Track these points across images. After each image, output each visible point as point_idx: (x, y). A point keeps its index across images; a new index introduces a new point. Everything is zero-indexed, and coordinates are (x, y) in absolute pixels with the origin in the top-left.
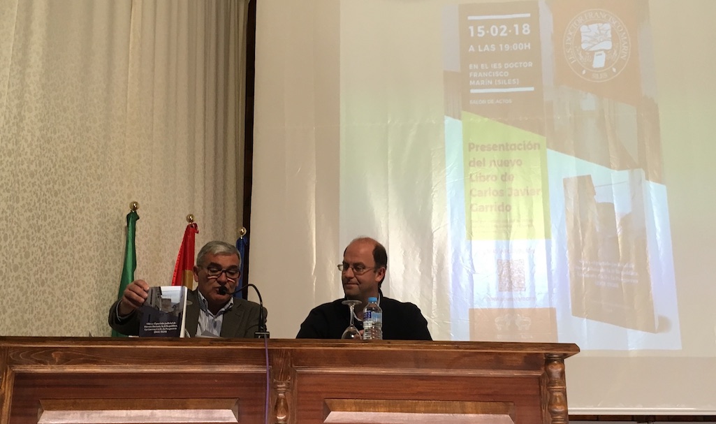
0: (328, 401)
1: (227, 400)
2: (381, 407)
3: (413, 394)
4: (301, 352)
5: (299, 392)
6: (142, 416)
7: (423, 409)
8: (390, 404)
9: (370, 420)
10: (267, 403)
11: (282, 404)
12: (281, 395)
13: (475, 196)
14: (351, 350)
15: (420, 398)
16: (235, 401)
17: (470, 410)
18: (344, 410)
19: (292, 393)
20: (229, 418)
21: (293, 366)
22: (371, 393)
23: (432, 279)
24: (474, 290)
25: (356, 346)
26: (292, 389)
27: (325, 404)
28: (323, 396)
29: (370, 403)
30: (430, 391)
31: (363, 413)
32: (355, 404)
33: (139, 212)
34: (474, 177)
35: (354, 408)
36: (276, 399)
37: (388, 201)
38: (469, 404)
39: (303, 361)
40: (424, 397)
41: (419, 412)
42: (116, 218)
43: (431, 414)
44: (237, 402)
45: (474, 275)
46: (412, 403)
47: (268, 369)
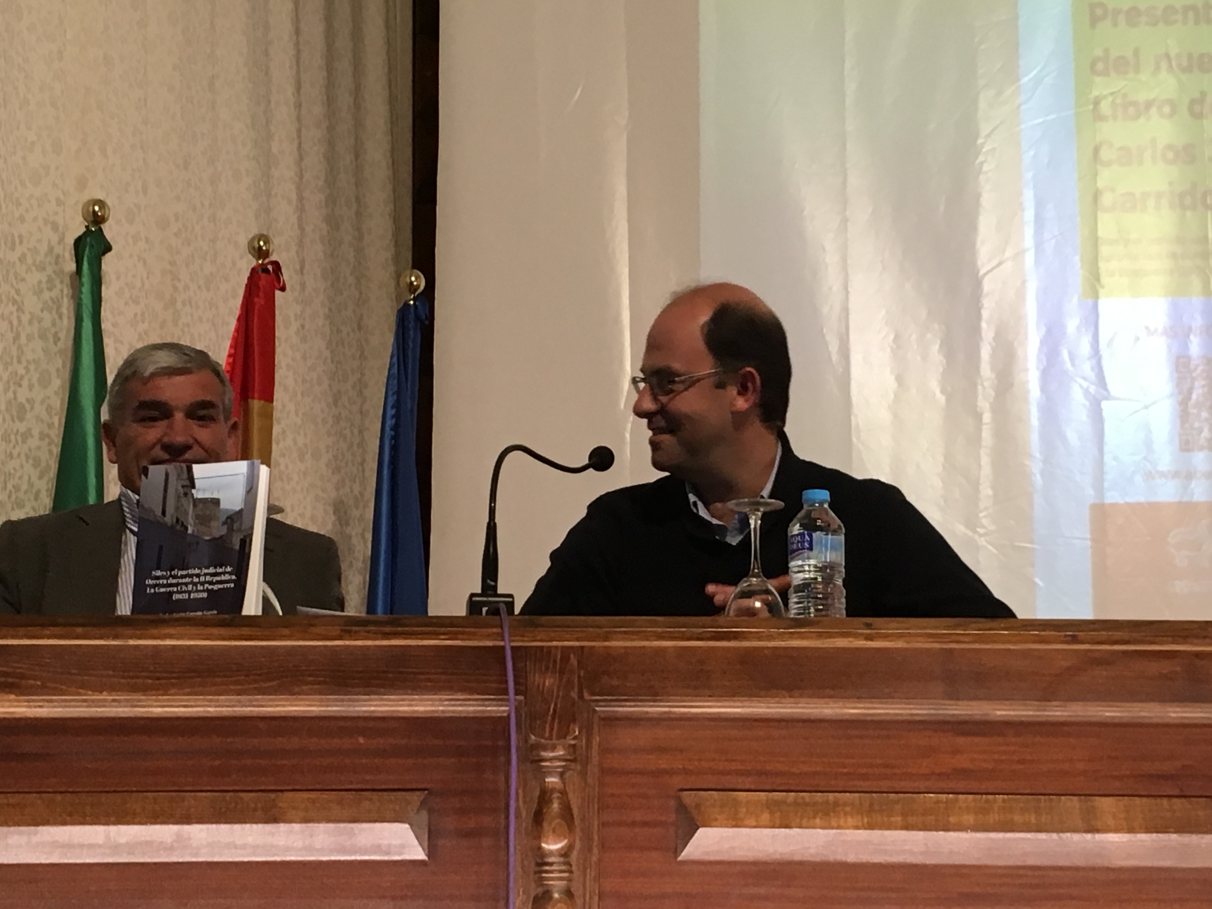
0: (688, 798)
1: (393, 795)
2: (846, 814)
3: (940, 775)
4: (609, 656)
5: (603, 771)
6: (149, 843)
7: (969, 819)
8: (871, 805)
9: (813, 851)
10: (513, 803)
11: (556, 805)
12: (552, 780)
13: (1108, 164)
14: (755, 649)
15: (961, 785)
16: (416, 798)
17: (1111, 822)
18: (737, 823)
19: (583, 774)
20: (403, 846)
21: (587, 696)
22: (815, 774)
23: (978, 417)
24: (1106, 449)
25: (771, 638)
26: (586, 761)
27: (682, 808)
28: (677, 781)
29: (815, 804)
30: (990, 766)
31: (795, 831)
32: (769, 806)
33: (109, 230)
34: (1105, 107)
35: (765, 817)
36: (537, 793)
37: (844, 183)
38: (1105, 804)
39: (615, 682)
40: (973, 785)
41: (960, 828)
42: (43, 249)
43: (993, 835)
44: (423, 803)
45: (1104, 404)
46: (938, 802)
47: (513, 704)
